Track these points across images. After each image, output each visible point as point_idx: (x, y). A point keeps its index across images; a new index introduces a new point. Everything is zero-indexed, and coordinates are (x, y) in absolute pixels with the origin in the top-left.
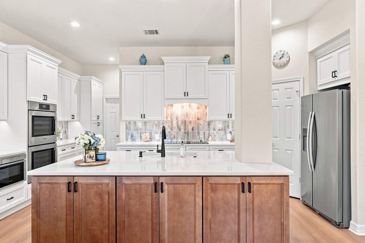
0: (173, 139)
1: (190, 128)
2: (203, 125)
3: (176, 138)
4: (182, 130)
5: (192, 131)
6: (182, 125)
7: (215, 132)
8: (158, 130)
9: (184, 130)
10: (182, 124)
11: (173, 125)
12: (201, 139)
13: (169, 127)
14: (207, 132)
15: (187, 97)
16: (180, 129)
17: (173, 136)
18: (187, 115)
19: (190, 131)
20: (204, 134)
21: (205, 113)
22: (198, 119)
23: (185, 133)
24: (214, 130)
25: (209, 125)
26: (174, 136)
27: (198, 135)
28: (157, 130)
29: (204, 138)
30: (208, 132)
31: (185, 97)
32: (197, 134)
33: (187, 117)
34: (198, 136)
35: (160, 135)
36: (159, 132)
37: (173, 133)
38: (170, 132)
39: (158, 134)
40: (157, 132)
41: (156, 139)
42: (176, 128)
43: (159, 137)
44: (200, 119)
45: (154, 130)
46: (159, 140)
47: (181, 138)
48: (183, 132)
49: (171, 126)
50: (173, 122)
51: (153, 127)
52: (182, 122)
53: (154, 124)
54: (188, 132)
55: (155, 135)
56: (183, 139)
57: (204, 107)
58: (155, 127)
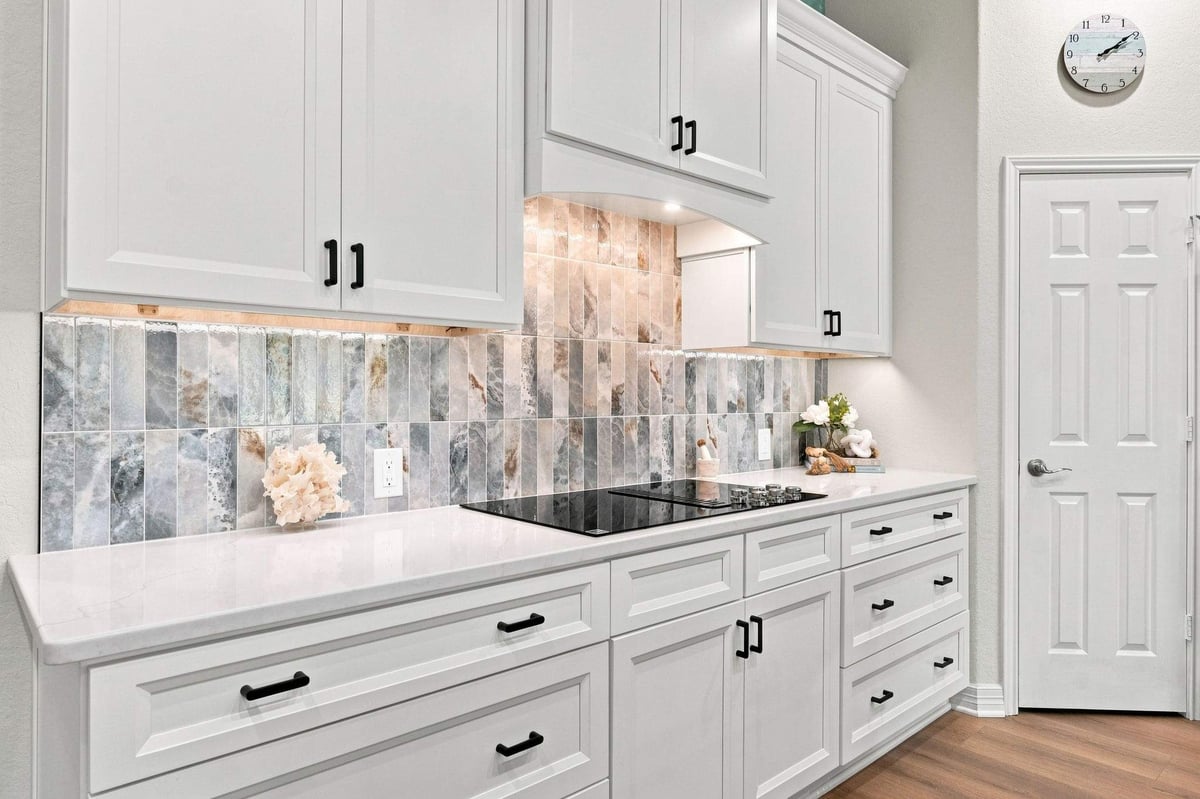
0: (505, 481)
1: (604, 392)
2: (664, 379)
3: (519, 473)
4: (560, 411)
5: (612, 417)
6: (557, 376)
7: (713, 418)
8: (392, 413)
9: (572, 411)
10: (556, 367)
11: (500, 374)
12: (654, 469)
13: (476, 385)
14: (681, 420)
16: (544, 406)
17: (499, 461)
18: (587, 302)
19: (604, 413)
20: (671, 432)
21: (675, 301)
22: (643, 338)
23: (575, 429)
24: (711, 407)
25: (690, 376)
26: (512, 452)
27: (640, 443)
28: (383, 409)
29: (671, 462)
30: (684, 417)
32: (634, 435)
33: (587, 316)
34: (643, 449)
35: (408, 453)
36: (400, 429)
37: (501, 434)
38: (482, 425)
39: (397, 445)
40: (385, 428)
41: (376, 496)
42: (522, 399)
43: (405, 469)
44: (651, 340)
45: (363, 415)
46: (405, 497)
47: (555, 470)
48: (563, 422)
49: (490, 377)
50: (506, 346)
51: (353, 384)
52: (558, 351)
53: (361, 360)
54: (592, 423)
55: (371, 460)
56: (562, 477)
57: (668, 265)
58: (367, 387)
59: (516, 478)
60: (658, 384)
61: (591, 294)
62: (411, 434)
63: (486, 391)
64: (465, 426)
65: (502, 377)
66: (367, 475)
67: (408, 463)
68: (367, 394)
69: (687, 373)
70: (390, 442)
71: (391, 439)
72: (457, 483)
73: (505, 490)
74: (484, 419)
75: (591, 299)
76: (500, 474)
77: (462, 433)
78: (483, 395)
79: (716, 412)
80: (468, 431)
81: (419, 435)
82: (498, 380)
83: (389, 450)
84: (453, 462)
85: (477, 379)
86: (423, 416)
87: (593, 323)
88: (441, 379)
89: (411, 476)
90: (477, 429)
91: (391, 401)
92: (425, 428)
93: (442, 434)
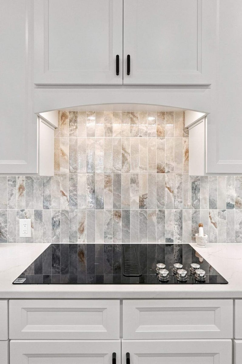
0: (78, 235)
1: (135, 198)
2: (176, 191)
3: (85, 232)
4: (109, 206)
5: (139, 210)
6: (106, 190)
7: (214, 212)
8: (27, 206)
9: (115, 206)
10: (105, 187)
11: (76, 190)
12: (169, 236)
13: (64, 195)
14: (188, 213)
15: (128, 80)
16: (99, 205)
17: (75, 227)
18: (123, 156)
19: (134, 208)
20: (181, 218)
21: (184, 151)
22: (161, 170)
23: (118, 215)
24: (213, 205)
25: (195, 189)
26: (82, 224)
27: (158, 223)
28: (23, 204)
29: (181, 234)
30: (191, 211)
31: (118, 80)
32: (154, 219)
33: (123, 163)
34: (160, 226)
35: (33, 220)
36: (30, 211)
37: (76, 215)
38: (67, 212)
39: (29, 218)
40: (24, 211)
41: (20, 236)
42: (87, 201)
43: (32, 226)
44: (166, 171)
45: (16, 206)
46: (32, 238)
47: (105, 233)
48: (110, 211)
49: (71, 191)
50: (79, 178)
51: (12, 195)
52: (107, 180)
53: (15, 186)
54: (127, 212)
55: (19, 223)
56: (109, 236)
57: (178, 132)
58: (17, 196)
59: (84, 235)
60: (171, 194)
61: (125, 151)
62: (35, 214)
63: (68, 197)
64: (59, 212)
65: (77, 191)
66: (17, 228)
67: (34, 225)
68: (17, 199)
69: (193, 187)
70: (26, 217)
71: (26, 215)
72: (55, 235)
73: (78, 240)
74: (68, 209)
75: (126, 155)
76: (76, 232)
77: (57, 214)
78: (67, 199)
79: (216, 208)
80: (60, 214)
81: (38, 215)
82: (75, 193)
83: (25, 219)
84: (53, 226)
85: (64, 193)
86: (39, 206)
87: (128, 166)
88: (47, 192)
89: (35, 230)
90: (64, 213)
91: (27, 201)
92: (41, 212)
93: (48, 215)
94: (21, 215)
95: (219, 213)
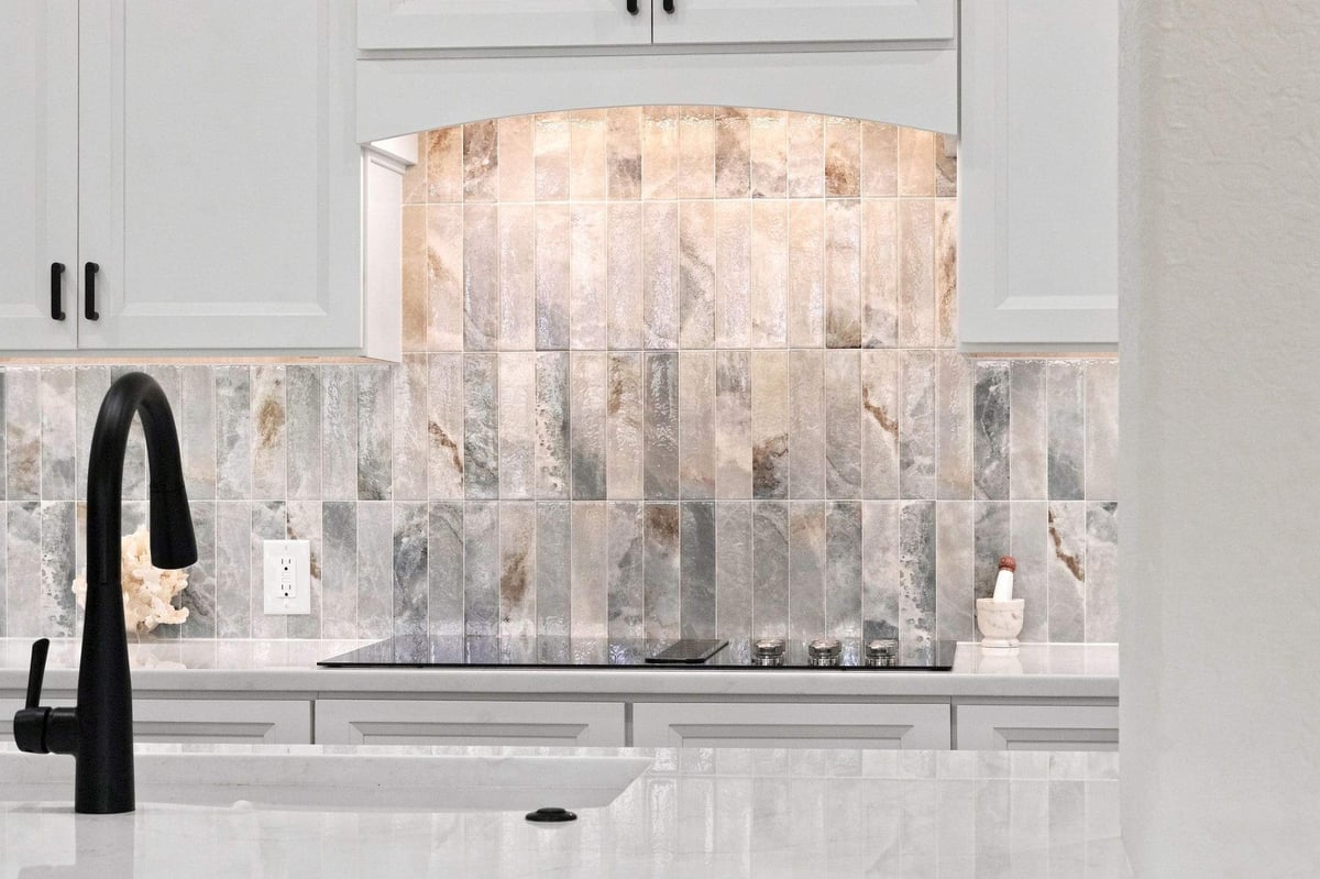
0: (502, 606)
1: (733, 451)
2: (907, 423)
3: (530, 595)
4: (626, 488)
5: (754, 503)
6: (618, 421)
7: (1069, 512)
8: (294, 483)
9: (651, 485)
10: (614, 407)
11: (491, 421)
12: (879, 612)
13: (442, 440)
14: (960, 518)
16: (588, 480)
17: (488, 575)
18: (687, 280)
19: (734, 499)
20: (928, 539)
21: (940, 254)
22: (844, 338)
23: (662, 522)
24: (1064, 482)
25: (989, 414)
26: (516, 562)
27: (833, 555)
28: (277, 478)
29: (928, 604)
30: (972, 508)
32: (817, 540)
33: (684, 307)
34: (841, 570)
35: (320, 548)
36: (305, 509)
37: (495, 525)
38: (456, 511)
39: (302, 536)
40: (282, 508)
41: (267, 610)
42: (538, 464)
43: (314, 572)
44: (864, 341)
45: (248, 488)
46: (313, 618)
47: (612, 597)
48: (631, 509)
49: (470, 426)
50: (503, 371)
51: (232, 441)
52: (617, 376)
53: (246, 405)
54: (703, 513)
55: (260, 556)
56: (626, 610)
57: (916, 174)
58: (254, 447)
59: (526, 605)
60: (887, 436)
61: (696, 259)
62: (325, 521)
63: (461, 451)
64: (422, 510)
65: (495, 426)
66: (253, 579)
67: (320, 565)
68: (253, 458)
69: (978, 409)
70: (290, 530)
71: (291, 525)
72: (406, 605)
73: (503, 625)
74: (458, 496)
75: (697, 272)
76: (492, 596)
77: (416, 520)
78: (456, 459)
79: (1080, 496)
80: (427, 517)
81: (338, 521)
82: (487, 431)
83: (288, 541)
84: (401, 568)
85: (445, 431)
86: (344, 490)
87: (706, 318)
88: (373, 431)
89: (325, 585)
90: (446, 513)
91: (291, 468)
92: (350, 510)
93: (378, 522)
94: (270, 524)
95: (1089, 514)
